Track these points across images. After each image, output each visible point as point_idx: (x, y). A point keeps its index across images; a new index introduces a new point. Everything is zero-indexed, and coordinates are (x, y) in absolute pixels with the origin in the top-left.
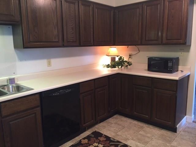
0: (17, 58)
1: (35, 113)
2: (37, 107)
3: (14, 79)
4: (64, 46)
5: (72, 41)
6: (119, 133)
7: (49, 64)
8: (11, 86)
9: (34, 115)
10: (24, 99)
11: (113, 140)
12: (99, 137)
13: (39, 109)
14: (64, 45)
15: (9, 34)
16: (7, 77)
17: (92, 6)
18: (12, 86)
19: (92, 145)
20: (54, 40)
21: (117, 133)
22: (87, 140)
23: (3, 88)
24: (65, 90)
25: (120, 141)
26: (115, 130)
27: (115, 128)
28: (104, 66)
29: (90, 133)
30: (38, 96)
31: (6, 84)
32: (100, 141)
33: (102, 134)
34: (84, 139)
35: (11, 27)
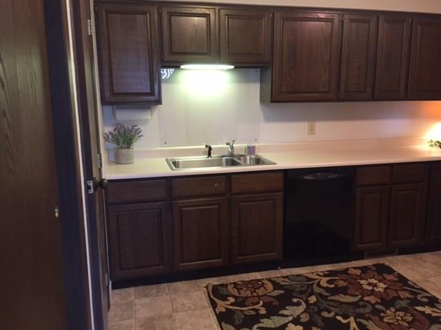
0: (262, 116)
1: (275, 200)
2: (280, 191)
3: (254, 147)
4: (338, 100)
5: (354, 90)
6: (433, 280)
7: (312, 130)
8: (248, 157)
9: (272, 201)
10: (262, 175)
11: (412, 285)
12: (386, 273)
13: (281, 194)
14: (338, 98)
15: (255, 81)
16: (246, 145)
17: (410, 21)
18: (250, 158)
19: (367, 280)
20: (321, 89)
21: (428, 277)
22: (360, 271)
23: (240, 159)
24: (326, 174)
25: (428, 290)
26: (426, 272)
27: (427, 270)
28: (433, 143)
29: (370, 264)
30: (281, 174)
31: (244, 154)
32: (385, 279)
33: (395, 271)
34: (355, 268)
35: (259, 70)
